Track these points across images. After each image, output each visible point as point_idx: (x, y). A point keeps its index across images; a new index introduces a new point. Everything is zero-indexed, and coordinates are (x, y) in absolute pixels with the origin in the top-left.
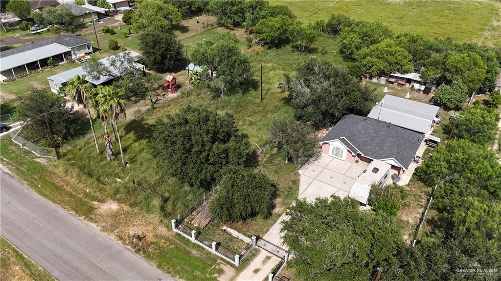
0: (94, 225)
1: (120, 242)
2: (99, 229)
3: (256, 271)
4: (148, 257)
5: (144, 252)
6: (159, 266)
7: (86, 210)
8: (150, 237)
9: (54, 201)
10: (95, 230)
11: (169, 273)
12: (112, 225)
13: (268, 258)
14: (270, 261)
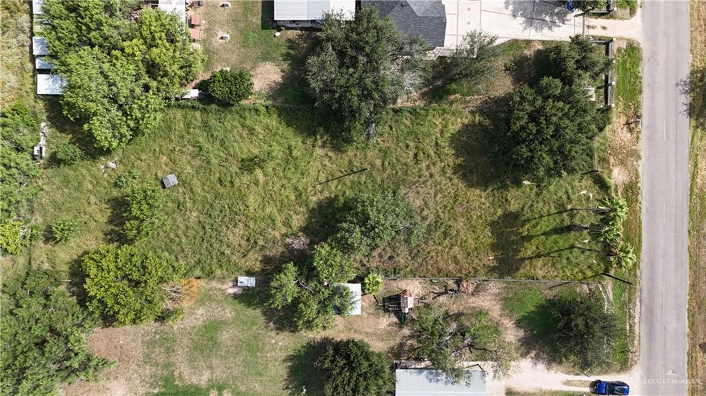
0: (640, 170)
1: (640, 136)
2: (640, 163)
3: (604, 28)
4: (638, 106)
5: (637, 112)
6: (641, 92)
7: (631, 190)
8: (623, 120)
9: (640, 223)
10: (643, 165)
11: (641, 82)
12: (632, 155)
13: (589, 27)
14: (591, 24)
